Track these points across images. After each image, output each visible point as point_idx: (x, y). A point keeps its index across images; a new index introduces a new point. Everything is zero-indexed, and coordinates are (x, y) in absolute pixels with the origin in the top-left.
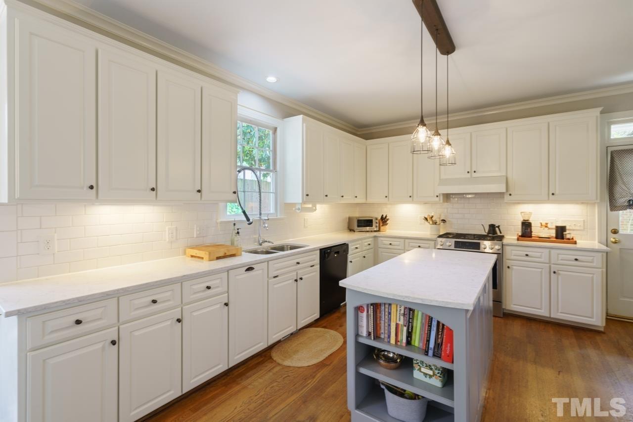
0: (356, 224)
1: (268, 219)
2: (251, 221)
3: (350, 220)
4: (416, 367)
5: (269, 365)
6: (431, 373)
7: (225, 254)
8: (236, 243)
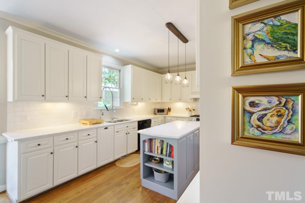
0: (157, 111)
1: (116, 109)
2: (108, 109)
3: (155, 109)
4: (164, 162)
5: (114, 167)
6: (169, 163)
7: (96, 122)
8: (102, 119)
